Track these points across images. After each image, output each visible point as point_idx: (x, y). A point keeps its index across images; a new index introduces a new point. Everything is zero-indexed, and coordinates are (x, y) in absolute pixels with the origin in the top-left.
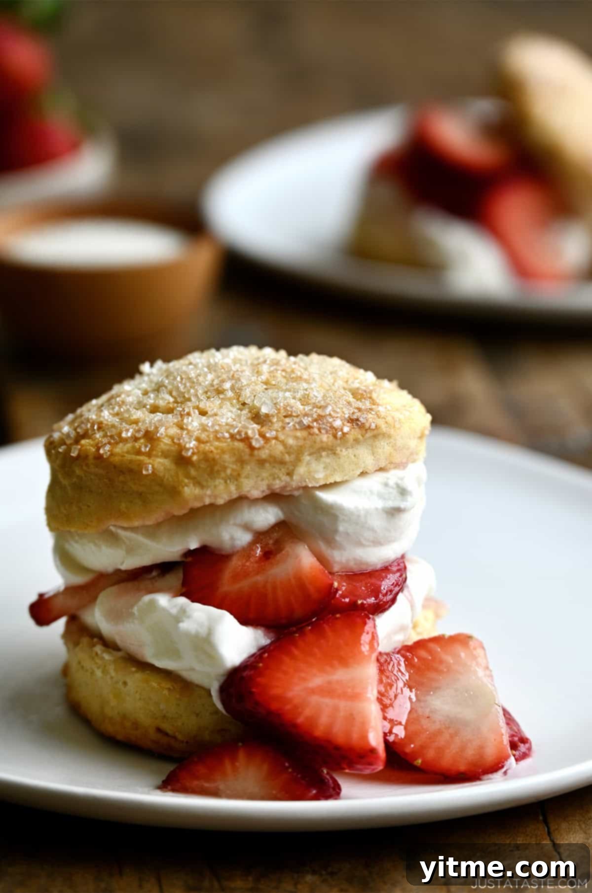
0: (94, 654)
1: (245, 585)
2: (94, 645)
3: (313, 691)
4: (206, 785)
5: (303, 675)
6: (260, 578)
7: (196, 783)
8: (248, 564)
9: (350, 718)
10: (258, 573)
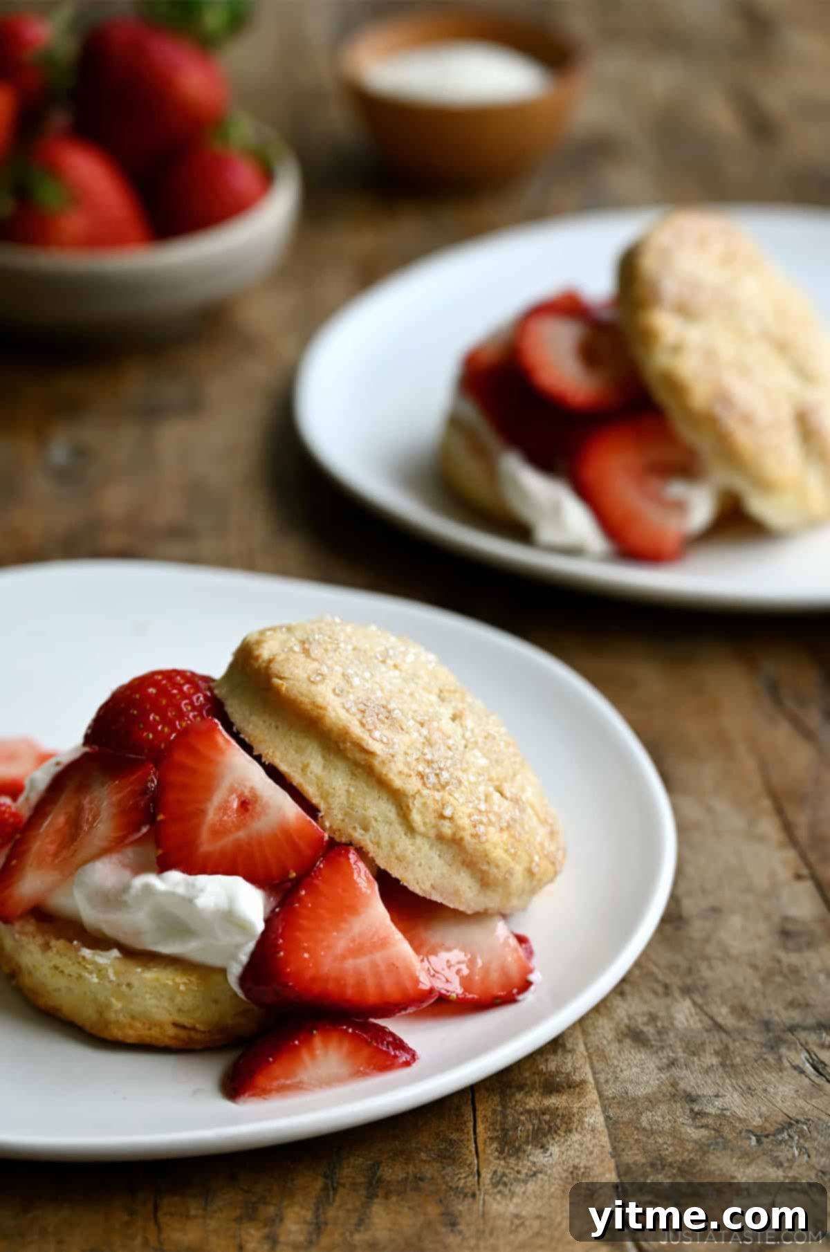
0: (80, 959)
1: (226, 842)
2: (77, 950)
3: (344, 958)
4: (288, 1082)
5: (325, 944)
6: (242, 834)
7: (275, 1084)
8: (225, 818)
9: (392, 967)
10: (238, 828)
